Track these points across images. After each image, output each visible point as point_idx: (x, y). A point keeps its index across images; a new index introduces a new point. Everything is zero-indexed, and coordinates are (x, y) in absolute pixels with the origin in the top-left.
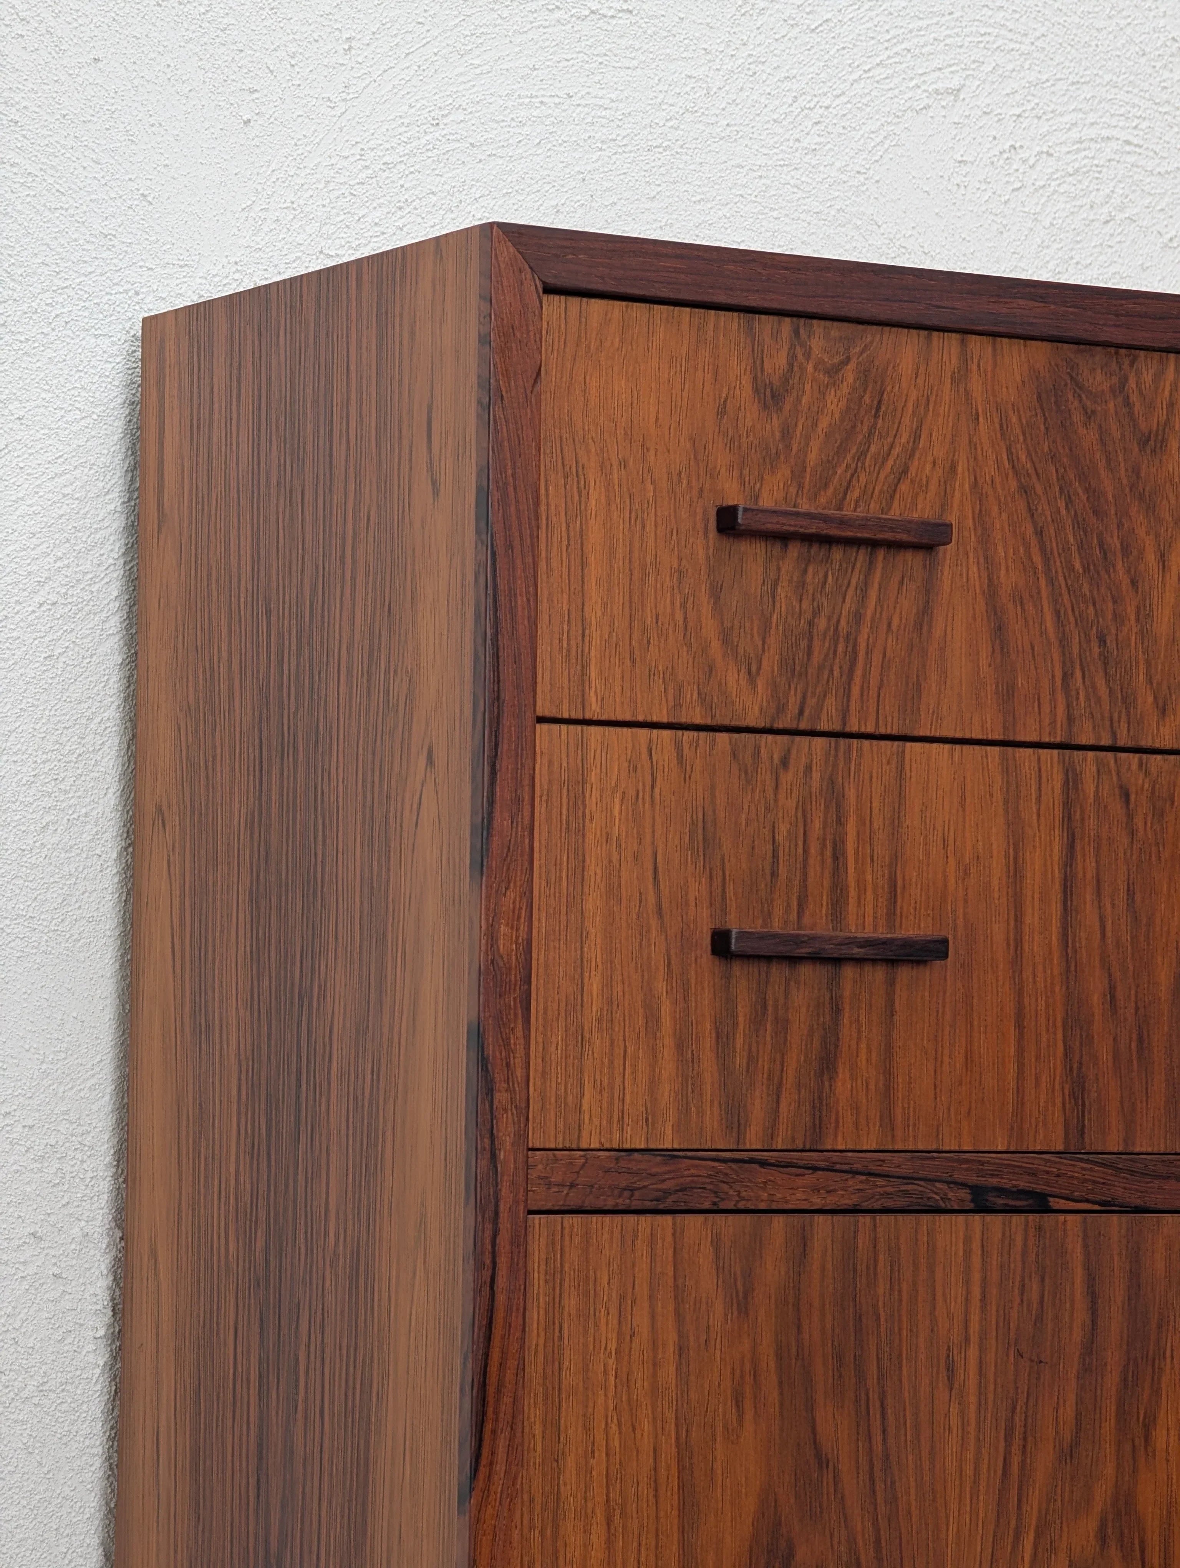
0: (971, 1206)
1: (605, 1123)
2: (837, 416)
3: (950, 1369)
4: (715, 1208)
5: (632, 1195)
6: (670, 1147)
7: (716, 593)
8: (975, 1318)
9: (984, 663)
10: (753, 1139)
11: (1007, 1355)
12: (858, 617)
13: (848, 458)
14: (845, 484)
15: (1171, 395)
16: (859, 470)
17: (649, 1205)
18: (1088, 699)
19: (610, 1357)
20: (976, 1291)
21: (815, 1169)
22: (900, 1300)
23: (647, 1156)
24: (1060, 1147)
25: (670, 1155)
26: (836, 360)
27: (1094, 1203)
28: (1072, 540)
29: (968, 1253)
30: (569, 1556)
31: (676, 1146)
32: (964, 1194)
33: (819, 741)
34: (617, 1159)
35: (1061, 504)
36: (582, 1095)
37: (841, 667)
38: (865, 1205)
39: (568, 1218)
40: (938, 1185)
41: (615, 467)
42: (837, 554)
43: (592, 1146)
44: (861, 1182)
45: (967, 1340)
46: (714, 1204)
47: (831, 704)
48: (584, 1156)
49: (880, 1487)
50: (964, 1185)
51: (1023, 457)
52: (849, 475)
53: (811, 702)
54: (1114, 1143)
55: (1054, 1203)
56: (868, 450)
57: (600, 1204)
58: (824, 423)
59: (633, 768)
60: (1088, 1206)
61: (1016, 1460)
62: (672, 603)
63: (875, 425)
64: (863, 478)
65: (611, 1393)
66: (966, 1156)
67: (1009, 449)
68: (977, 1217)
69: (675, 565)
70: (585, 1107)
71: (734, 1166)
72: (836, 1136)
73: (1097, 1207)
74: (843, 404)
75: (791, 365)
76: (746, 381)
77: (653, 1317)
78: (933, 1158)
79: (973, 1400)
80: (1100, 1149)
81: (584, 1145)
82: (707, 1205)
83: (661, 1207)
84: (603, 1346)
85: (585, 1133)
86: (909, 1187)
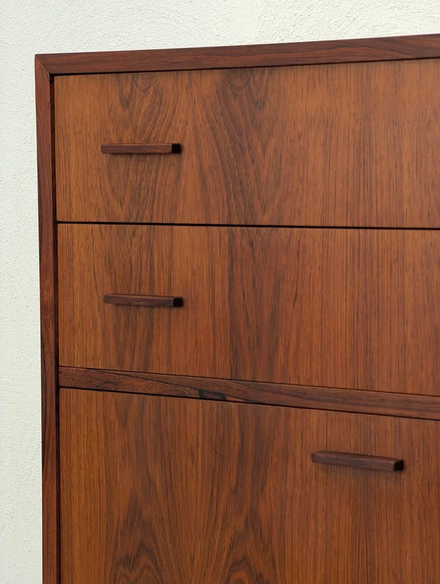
0: (198, 397)
1: (81, 359)
2: (147, 107)
3: (192, 455)
4: (116, 390)
5: (91, 384)
6: (101, 368)
7: (110, 175)
8: (200, 437)
9: (199, 195)
10: (126, 368)
11: (212, 452)
12: (155, 181)
13: (151, 122)
14: (150, 132)
15: (266, 84)
16: (155, 126)
17: (95, 388)
18: (236, 207)
19: (85, 437)
20: (201, 428)
21: (147, 379)
22: (175, 429)
23: (94, 371)
24: (229, 378)
25: (102, 371)
26: (146, 87)
27: (242, 399)
28: (229, 146)
29: (198, 415)
30: (75, 501)
31: (103, 368)
32: (197, 392)
33: (145, 227)
34: (86, 371)
35: (226, 132)
36: (75, 349)
37: (150, 200)
38: (163, 394)
39: (71, 390)
40: (187, 388)
41: (78, 134)
42: (148, 158)
43: (78, 367)
44: (162, 385)
45: (198, 445)
46: (115, 389)
47: (147, 213)
48: (75, 370)
49: (169, 494)
50: (196, 389)
51: (211, 115)
52: (151, 129)
53: (141, 213)
54: (249, 377)
55: (228, 398)
56: (158, 119)
57: (81, 386)
58: (143, 109)
59: (87, 238)
60: (240, 400)
61: (215, 491)
62: (97, 180)
63: (160, 109)
64: (156, 129)
65: (85, 449)
66: (196, 378)
67: (206, 113)
68: (201, 400)
69: (97, 166)
70: (76, 353)
71: (121, 376)
72: (152, 368)
73: (243, 401)
74: (149, 103)
75: (132, 90)
76: (118, 99)
77: (97, 425)
78: (185, 378)
79: (200, 467)
80: (243, 379)
81: (75, 366)
82: (113, 389)
83: (99, 389)
84: (83, 434)
85: (76, 362)
86: (177, 388)
